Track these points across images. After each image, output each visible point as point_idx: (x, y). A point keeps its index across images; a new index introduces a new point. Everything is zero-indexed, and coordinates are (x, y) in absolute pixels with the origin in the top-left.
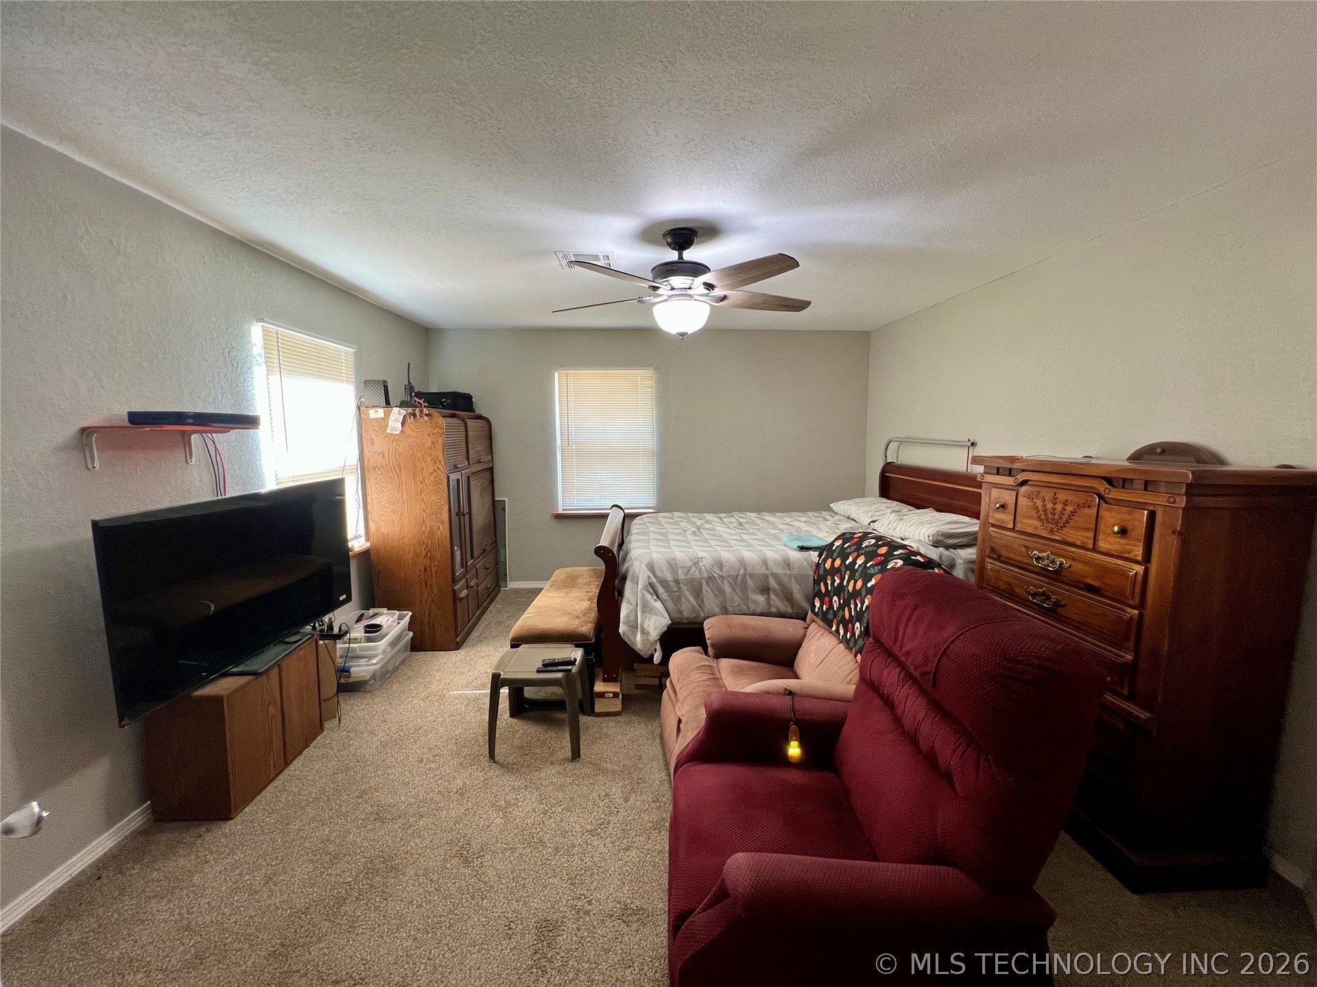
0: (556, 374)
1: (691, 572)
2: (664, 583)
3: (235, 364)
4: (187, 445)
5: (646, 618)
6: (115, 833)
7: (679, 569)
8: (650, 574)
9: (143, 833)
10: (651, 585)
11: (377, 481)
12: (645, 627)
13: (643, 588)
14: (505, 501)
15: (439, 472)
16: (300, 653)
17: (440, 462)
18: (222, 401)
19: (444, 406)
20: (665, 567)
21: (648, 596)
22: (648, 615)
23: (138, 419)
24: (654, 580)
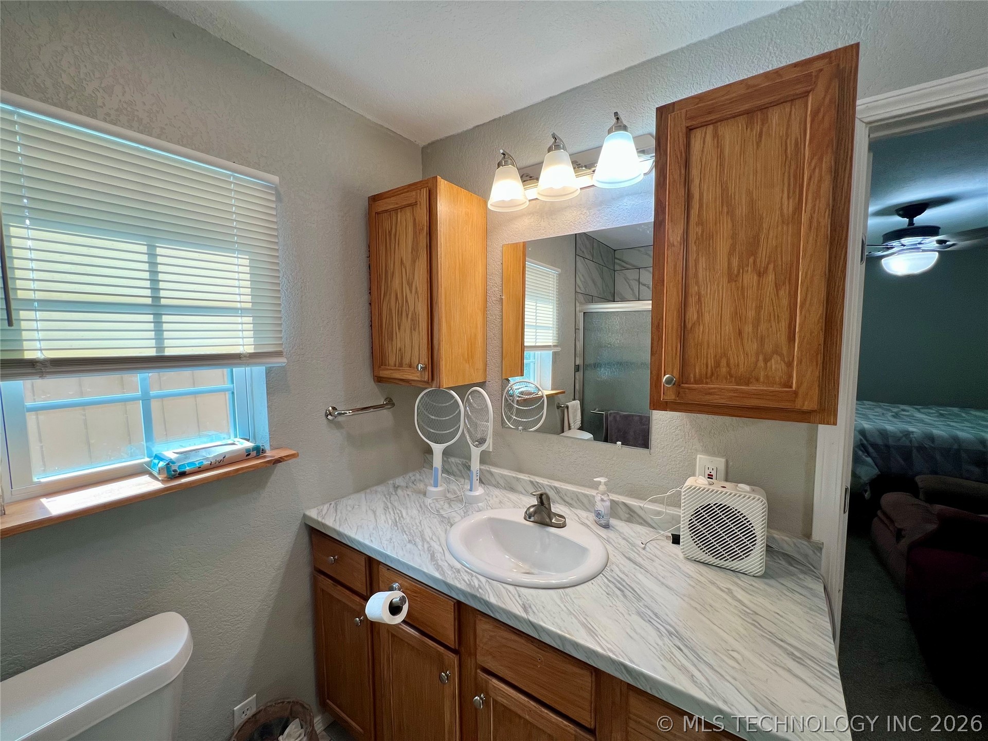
1: (902, 441)
2: (874, 445)
7: (889, 438)
10: (863, 445)
20: (876, 435)
21: (860, 453)
24: (865, 442)
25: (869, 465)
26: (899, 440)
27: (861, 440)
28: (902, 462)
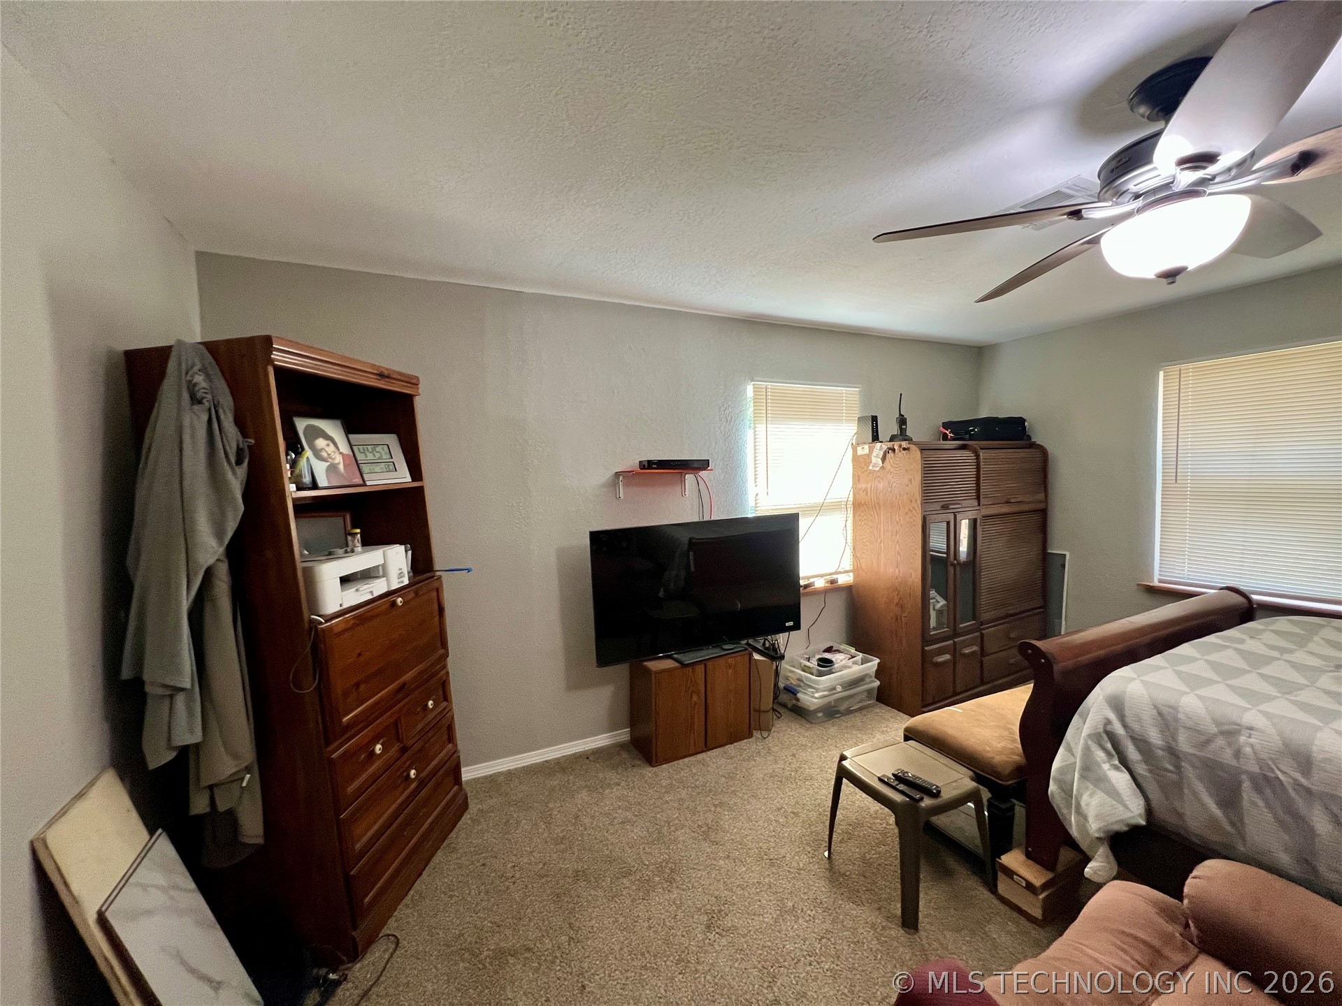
0: (1161, 374)
1: (1212, 747)
2: (1142, 744)
3: (729, 419)
4: (683, 481)
5: (1087, 788)
6: (608, 738)
7: (1181, 730)
8: (1112, 716)
9: (622, 746)
10: (1111, 736)
11: (860, 518)
12: (1083, 804)
13: (1089, 736)
14: (1065, 555)
15: (914, 511)
16: (730, 660)
17: (916, 501)
18: (715, 448)
19: (971, 435)
20: (1148, 715)
21: (1100, 755)
22: (1091, 787)
23: (648, 465)
24: (1119, 729)
25: (1113, 793)
26: (1208, 742)
27: (1108, 722)
28: (1217, 812)
